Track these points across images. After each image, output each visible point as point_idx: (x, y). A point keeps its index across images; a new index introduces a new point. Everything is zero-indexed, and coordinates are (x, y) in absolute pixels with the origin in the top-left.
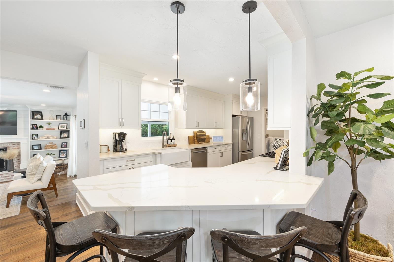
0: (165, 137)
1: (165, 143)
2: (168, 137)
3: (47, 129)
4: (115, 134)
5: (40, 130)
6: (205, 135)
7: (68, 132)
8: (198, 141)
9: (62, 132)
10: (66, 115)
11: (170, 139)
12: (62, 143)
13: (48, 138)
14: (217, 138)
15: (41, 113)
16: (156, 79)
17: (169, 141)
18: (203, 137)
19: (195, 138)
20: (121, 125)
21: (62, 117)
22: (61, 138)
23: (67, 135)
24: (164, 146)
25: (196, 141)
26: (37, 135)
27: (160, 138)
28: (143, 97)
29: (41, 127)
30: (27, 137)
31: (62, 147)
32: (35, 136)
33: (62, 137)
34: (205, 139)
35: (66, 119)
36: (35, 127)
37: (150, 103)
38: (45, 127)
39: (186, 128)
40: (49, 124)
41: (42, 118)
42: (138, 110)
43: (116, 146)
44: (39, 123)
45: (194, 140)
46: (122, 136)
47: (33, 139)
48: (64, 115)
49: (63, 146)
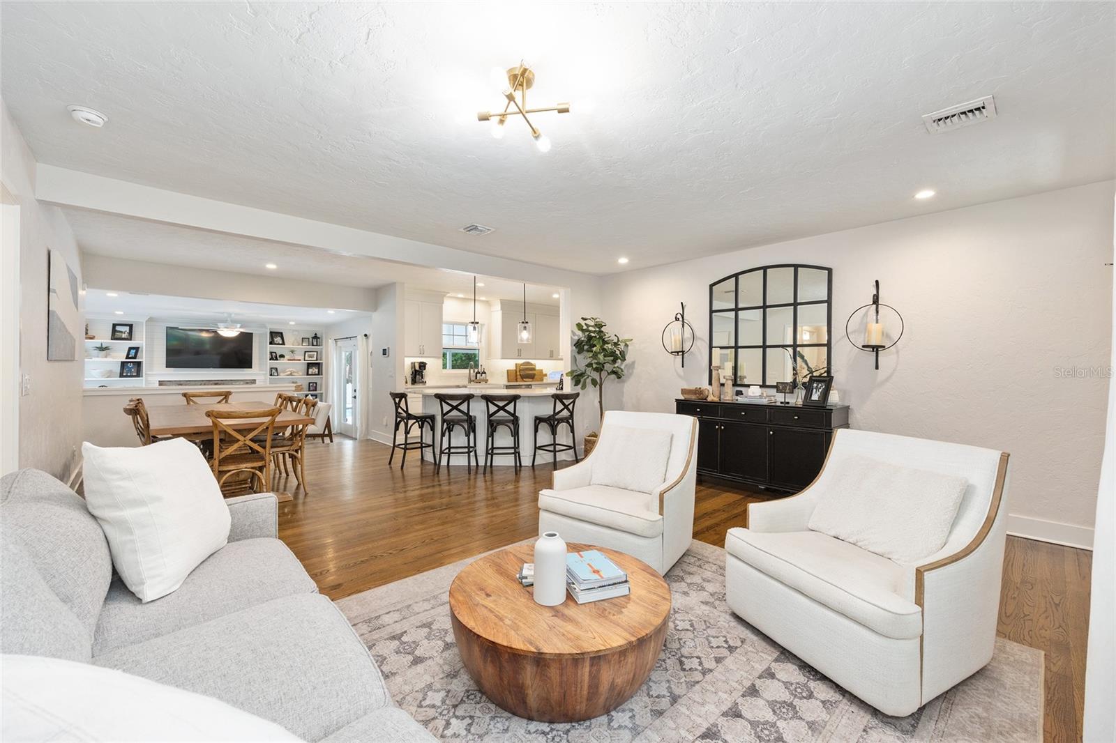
0: (472, 370)
1: (473, 378)
2: (476, 370)
3: (289, 360)
4: (413, 364)
5: (281, 361)
6: (534, 369)
7: (318, 365)
8: (522, 378)
9: (309, 365)
10: (316, 337)
11: (479, 373)
12: (310, 383)
13: (291, 374)
14: (555, 375)
15: (281, 335)
16: (461, 296)
17: (478, 375)
18: (531, 372)
19: (518, 373)
20: (422, 353)
21: (311, 340)
22: (308, 374)
23: (317, 370)
24: (470, 381)
25: (519, 377)
26: (276, 369)
27: (466, 371)
28: (445, 318)
29: (282, 356)
30: (264, 372)
31: (309, 390)
32: (274, 371)
33: (310, 373)
34: (534, 375)
35: (315, 343)
36: (274, 357)
37: (454, 324)
38: (287, 357)
39: (502, 358)
40: (292, 352)
41: (283, 344)
42: (440, 335)
43: (415, 377)
44: (278, 349)
45: (516, 376)
46: (423, 366)
47: (271, 375)
48: (313, 338)
49: (311, 388)
